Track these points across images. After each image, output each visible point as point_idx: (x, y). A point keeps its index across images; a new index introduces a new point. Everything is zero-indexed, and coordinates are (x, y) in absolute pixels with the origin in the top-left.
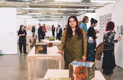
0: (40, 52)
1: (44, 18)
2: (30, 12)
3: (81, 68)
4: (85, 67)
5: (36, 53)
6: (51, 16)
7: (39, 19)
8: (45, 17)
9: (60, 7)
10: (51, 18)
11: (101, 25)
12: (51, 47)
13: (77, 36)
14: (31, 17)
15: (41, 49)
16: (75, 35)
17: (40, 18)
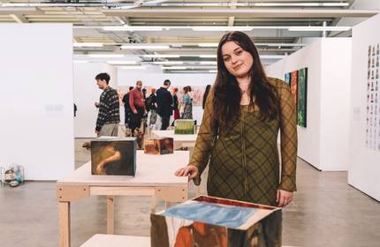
0: (110, 169)
1: (181, 63)
2: (132, 41)
3: (202, 231)
4: (218, 229)
5: (93, 174)
6: (202, 56)
7: (165, 66)
8: (181, 59)
9: (232, 19)
10: (202, 63)
11: (371, 81)
12: (169, 153)
13: (256, 108)
14: (137, 59)
15: (111, 158)
16: (252, 104)
17: (167, 62)
